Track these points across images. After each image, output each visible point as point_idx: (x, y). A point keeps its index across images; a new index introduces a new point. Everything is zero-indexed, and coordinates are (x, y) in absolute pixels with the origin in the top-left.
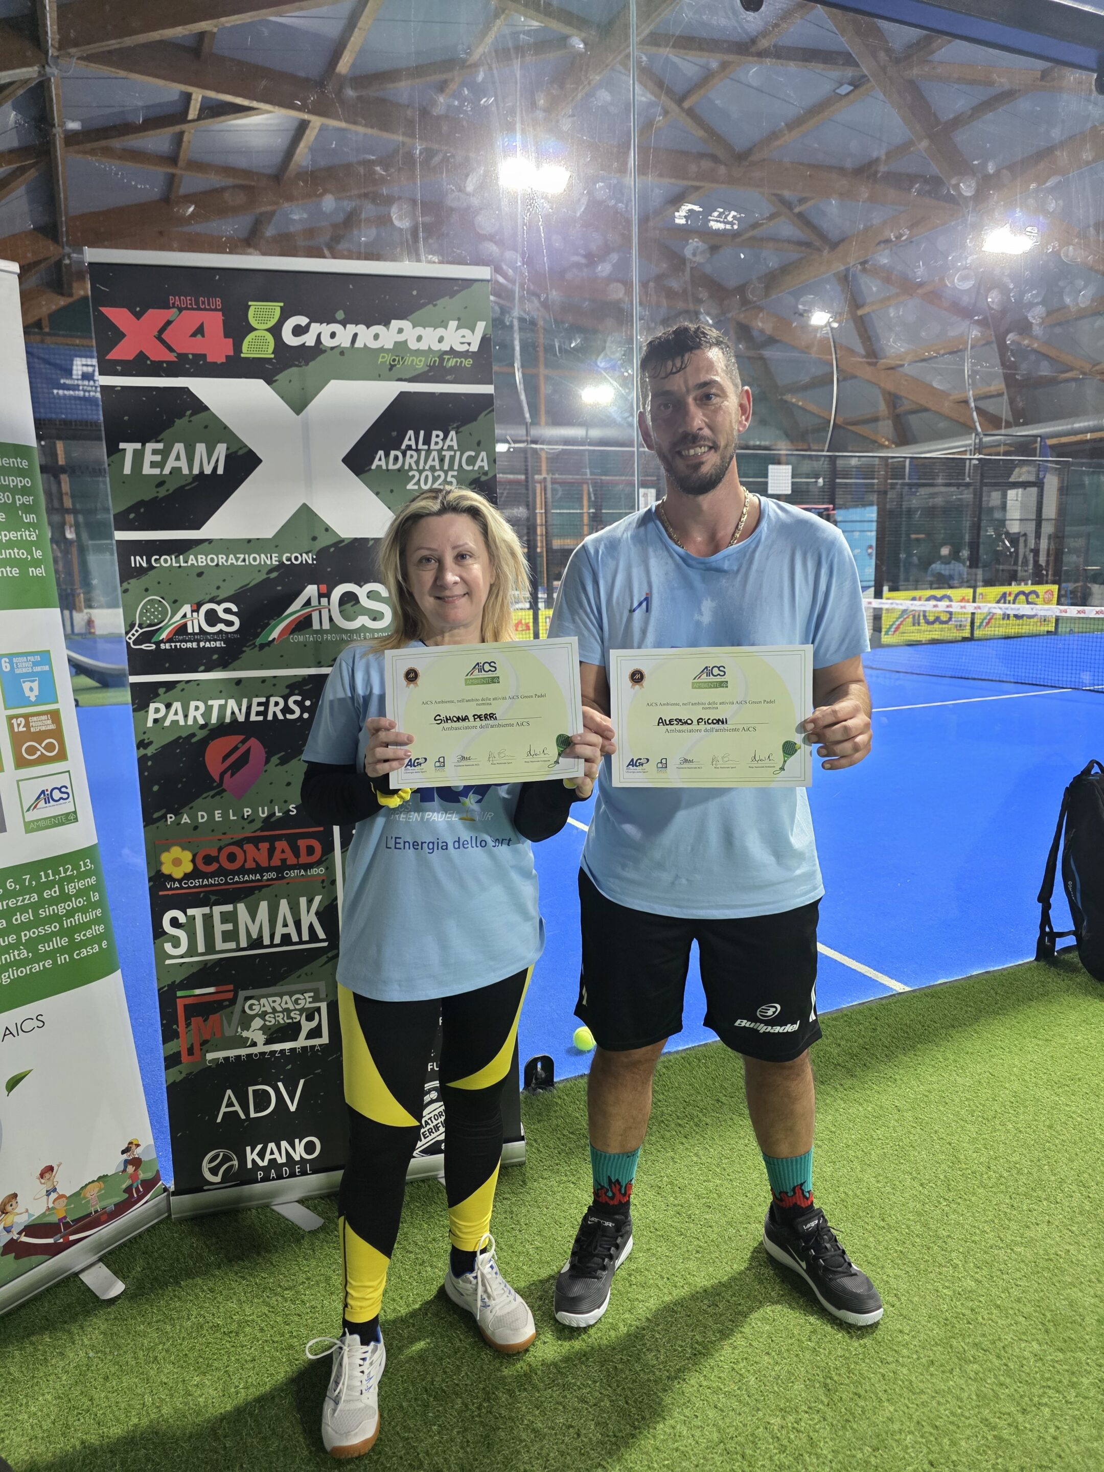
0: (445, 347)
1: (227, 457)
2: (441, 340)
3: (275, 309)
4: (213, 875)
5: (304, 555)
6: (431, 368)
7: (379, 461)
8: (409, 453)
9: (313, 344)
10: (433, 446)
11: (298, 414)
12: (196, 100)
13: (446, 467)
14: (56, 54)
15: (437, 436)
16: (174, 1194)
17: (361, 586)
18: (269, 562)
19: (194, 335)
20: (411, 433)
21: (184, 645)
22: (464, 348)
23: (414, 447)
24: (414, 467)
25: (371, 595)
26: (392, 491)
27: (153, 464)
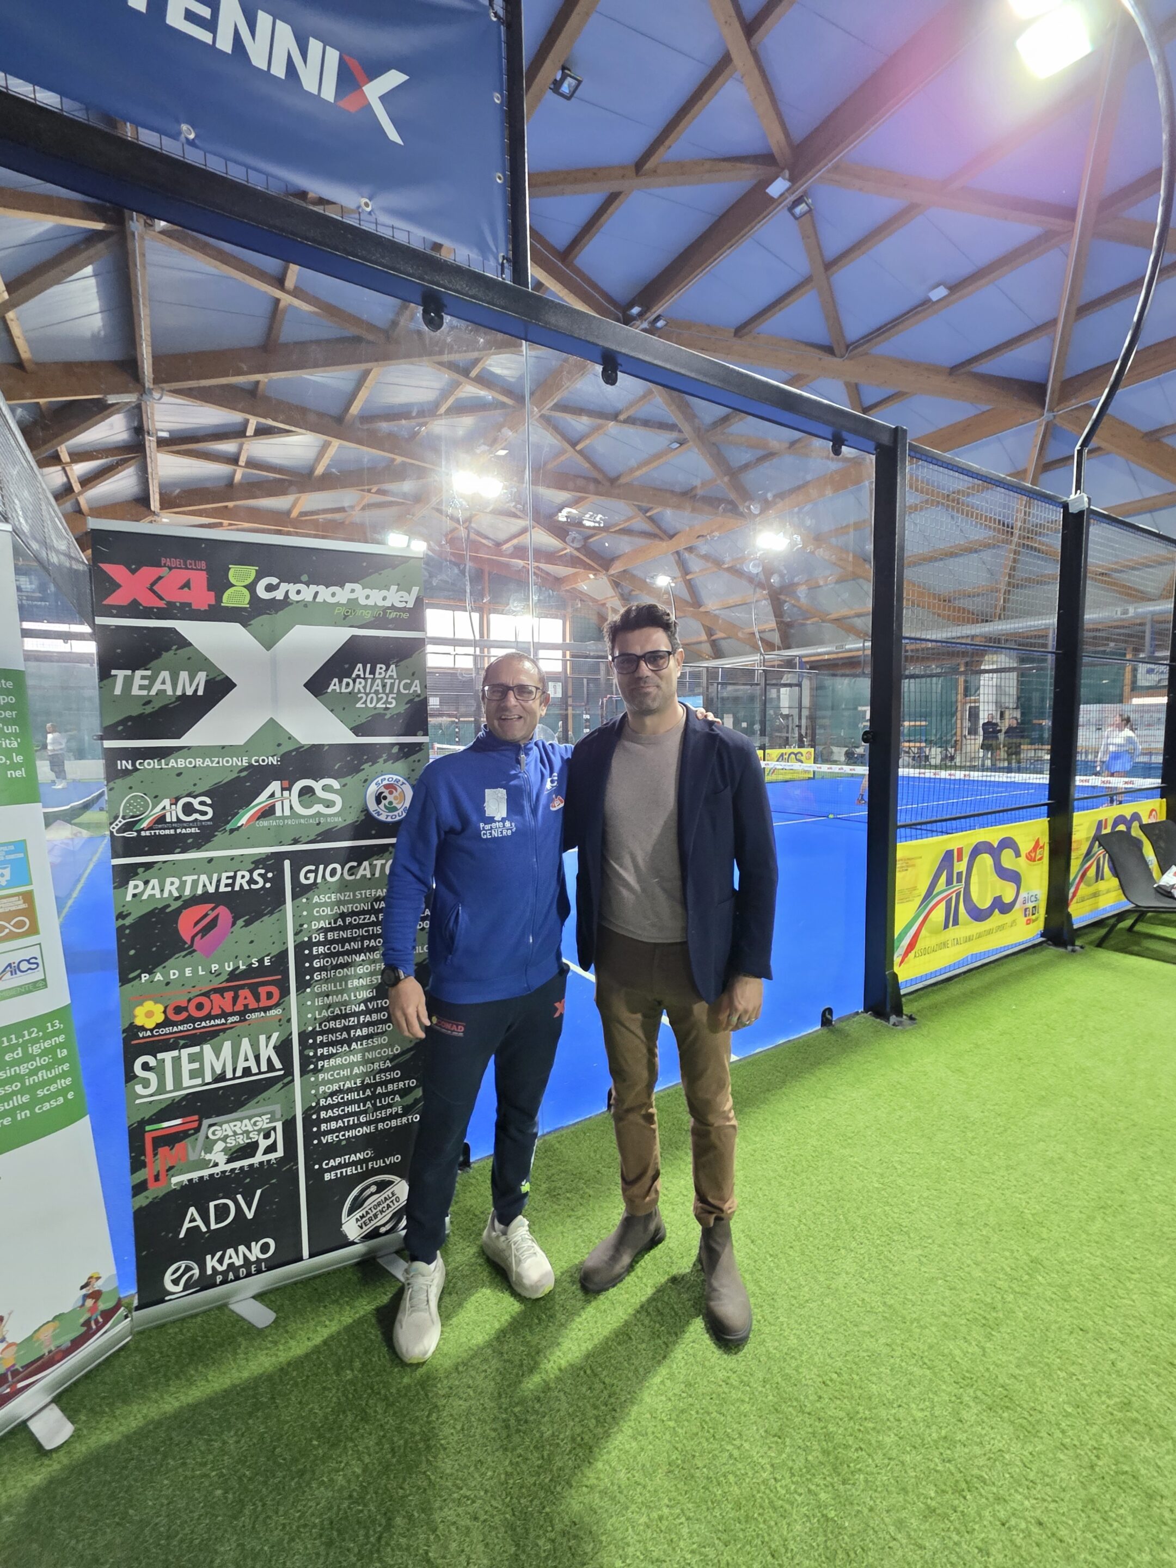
0: (388, 603)
1: (207, 682)
2: (384, 599)
3: (251, 571)
4: (183, 1022)
5: (270, 758)
6: (377, 618)
7: (334, 686)
8: (358, 680)
9: (282, 598)
10: (377, 676)
11: (268, 650)
13: (387, 691)
15: (381, 668)
16: (137, 1308)
17: (317, 782)
18: (239, 764)
19: (182, 588)
20: (360, 666)
21: (162, 832)
22: (402, 605)
23: (362, 676)
24: (362, 691)
25: (325, 788)
26: (344, 709)
27: (141, 687)
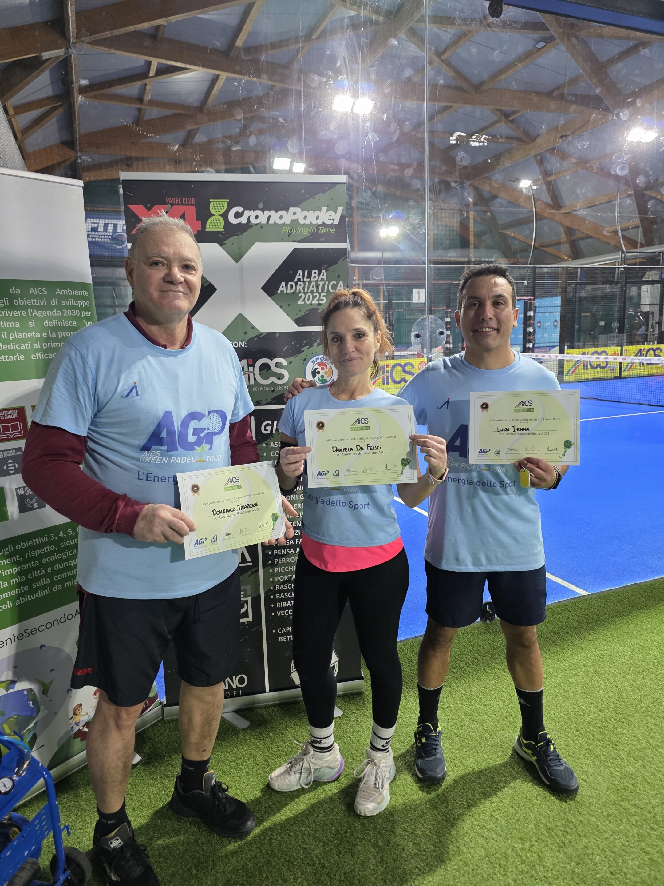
0: (320, 222)
2: (317, 218)
3: (225, 203)
5: (240, 342)
6: (312, 234)
7: (282, 288)
8: (299, 283)
9: (245, 222)
10: (312, 279)
11: (237, 262)
12: (154, 65)
13: (320, 291)
14: (75, 41)
15: (315, 273)
16: (166, 706)
17: (272, 360)
20: (300, 272)
22: (330, 222)
23: (302, 280)
24: (302, 291)
25: (277, 365)
26: (289, 305)
